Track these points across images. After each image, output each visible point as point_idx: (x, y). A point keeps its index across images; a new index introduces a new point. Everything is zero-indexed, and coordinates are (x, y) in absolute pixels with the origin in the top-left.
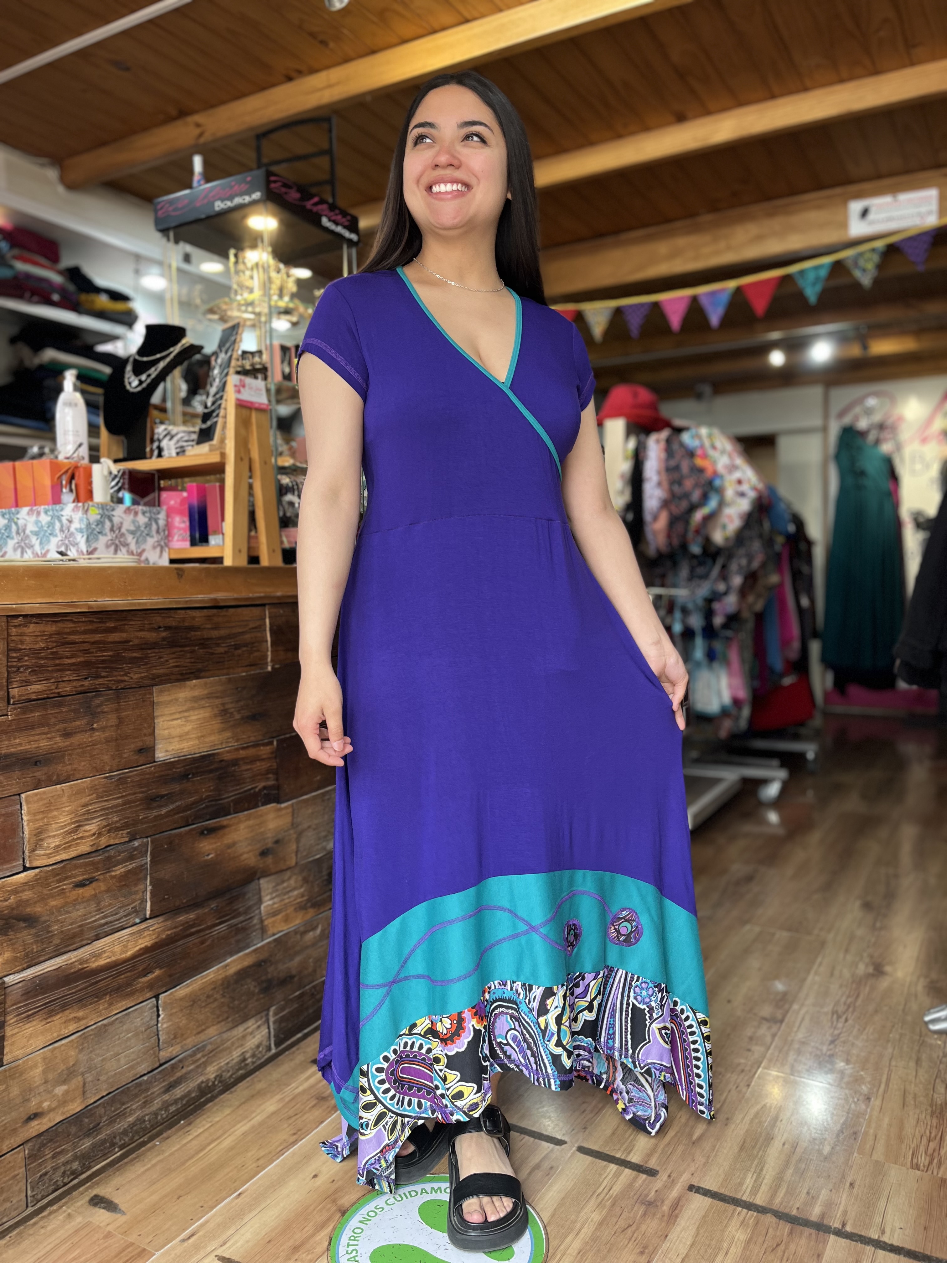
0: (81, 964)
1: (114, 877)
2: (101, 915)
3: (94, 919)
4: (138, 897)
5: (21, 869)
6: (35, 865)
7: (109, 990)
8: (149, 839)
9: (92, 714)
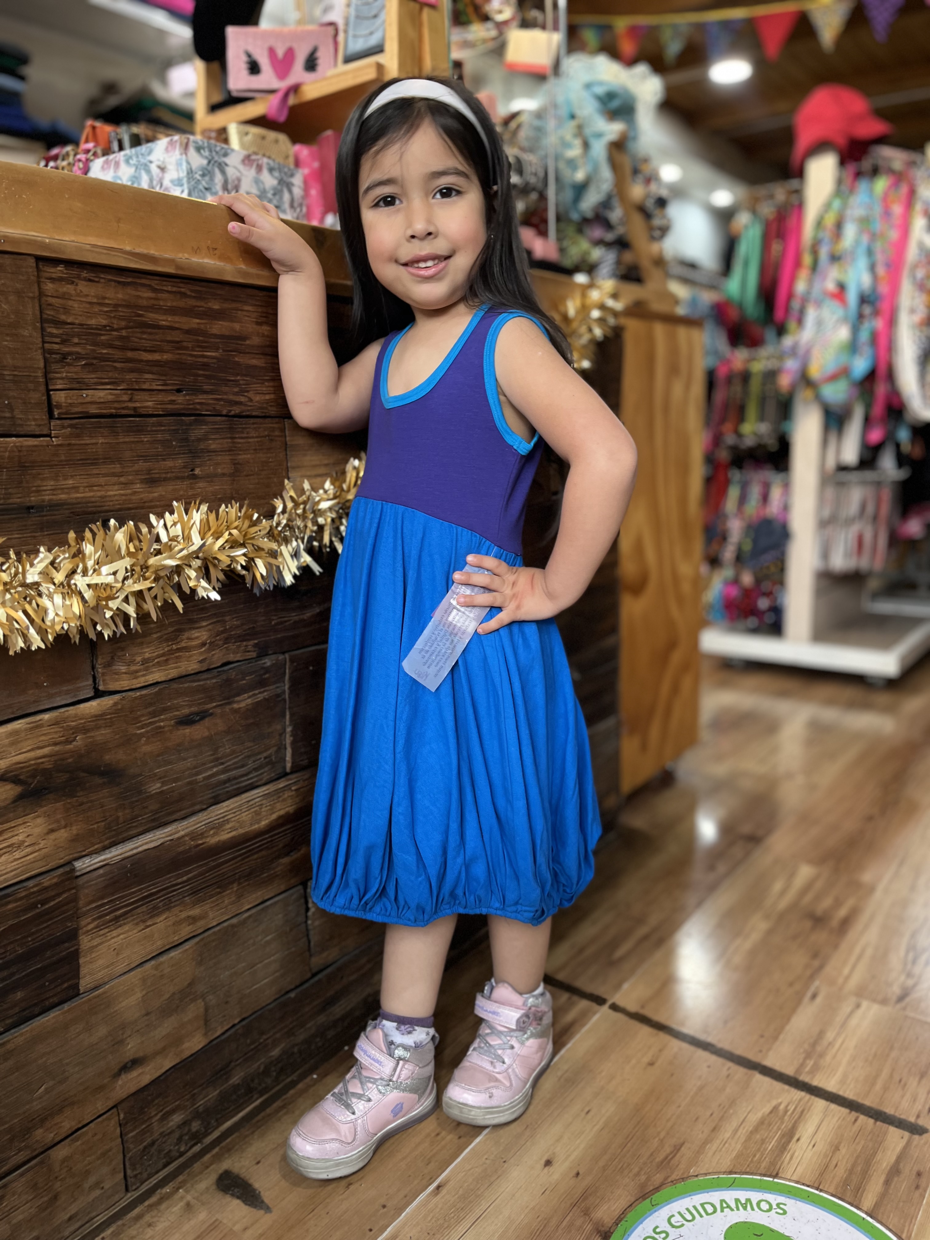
0: (192, 839)
1: (236, 711)
2: (221, 767)
3: (209, 773)
4: (274, 742)
5: (91, 694)
6: (112, 687)
7: (237, 876)
8: (287, 656)
9: (190, 452)
